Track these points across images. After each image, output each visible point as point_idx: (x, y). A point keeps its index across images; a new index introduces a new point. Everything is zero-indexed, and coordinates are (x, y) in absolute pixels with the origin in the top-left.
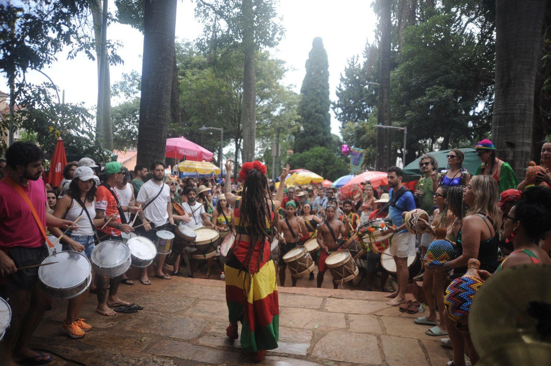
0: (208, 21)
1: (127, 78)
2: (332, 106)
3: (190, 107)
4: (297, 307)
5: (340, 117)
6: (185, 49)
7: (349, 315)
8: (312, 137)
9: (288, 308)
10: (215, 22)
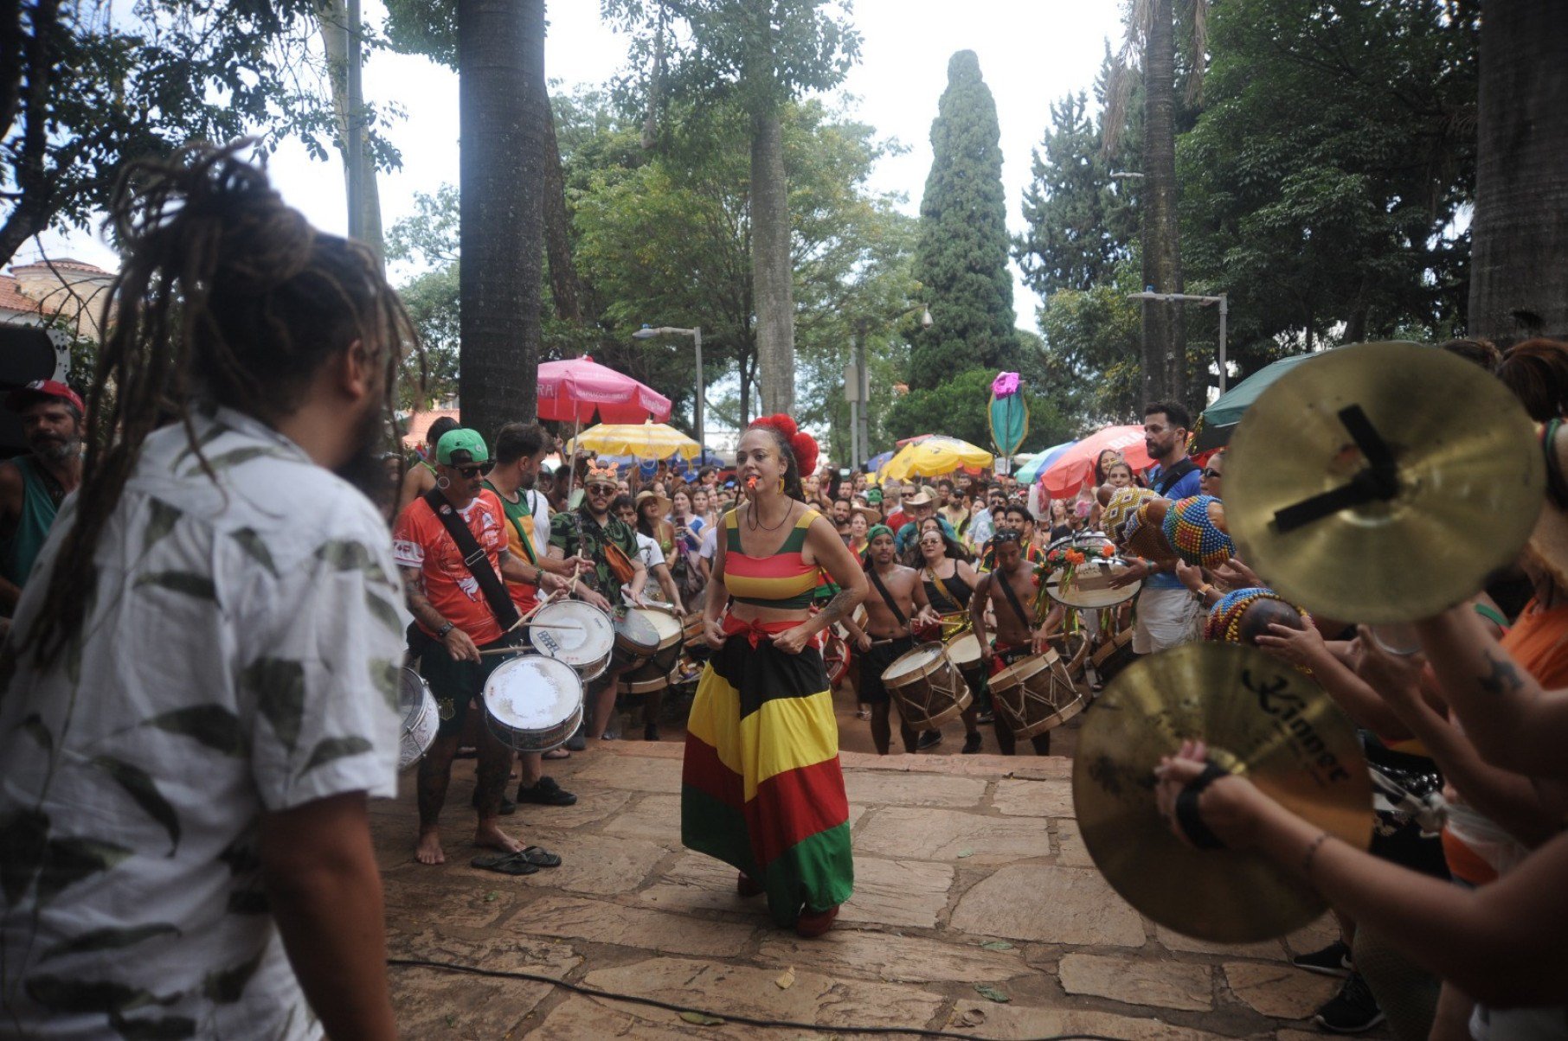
0: (640, 28)
1: (429, 206)
2: (1013, 249)
3: (607, 276)
4: (914, 805)
5: (1038, 278)
6: (585, 114)
7: (1061, 823)
8: (959, 342)
9: (888, 809)
10: (661, 27)
